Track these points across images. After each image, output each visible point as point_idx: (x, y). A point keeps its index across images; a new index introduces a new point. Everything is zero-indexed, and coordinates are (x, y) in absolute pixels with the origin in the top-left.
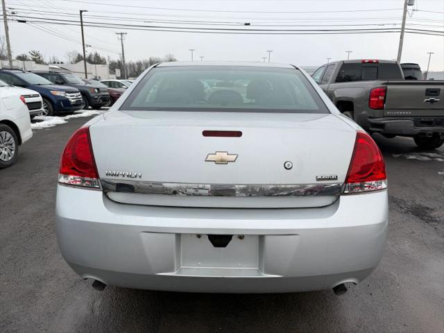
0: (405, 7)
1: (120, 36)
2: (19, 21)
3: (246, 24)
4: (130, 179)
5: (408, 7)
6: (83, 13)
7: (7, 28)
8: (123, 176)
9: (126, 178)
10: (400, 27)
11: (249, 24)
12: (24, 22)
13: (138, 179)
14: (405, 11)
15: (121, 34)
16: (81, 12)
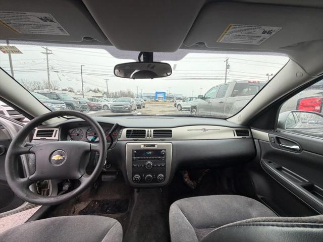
5: (227, 69)
14: (226, 71)
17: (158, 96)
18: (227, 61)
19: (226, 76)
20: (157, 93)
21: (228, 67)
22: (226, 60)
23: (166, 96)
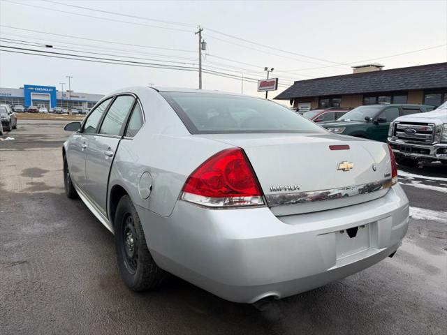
0: (200, 51)
3: (47, 46)
4: (291, 191)
5: (202, 51)
8: (286, 190)
9: (288, 191)
10: (198, 67)
11: (51, 47)
13: (297, 191)
14: (200, 54)
17: (33, 98)
18: (200, 32)
19: (200, 65)
20: (28, 89)
21: (203, 46)
22: (198, 31)
23: (59, 97)
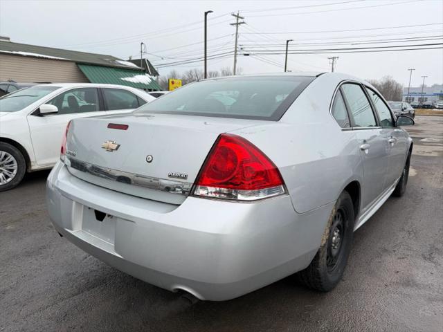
1: (331, 60)
2: (245, 55)
6: (289, 43)
7: (235, 61)
12: (248, 55)
15: (333, 58)
16: (288, 41)
